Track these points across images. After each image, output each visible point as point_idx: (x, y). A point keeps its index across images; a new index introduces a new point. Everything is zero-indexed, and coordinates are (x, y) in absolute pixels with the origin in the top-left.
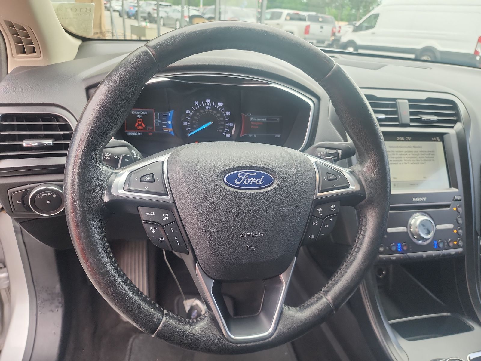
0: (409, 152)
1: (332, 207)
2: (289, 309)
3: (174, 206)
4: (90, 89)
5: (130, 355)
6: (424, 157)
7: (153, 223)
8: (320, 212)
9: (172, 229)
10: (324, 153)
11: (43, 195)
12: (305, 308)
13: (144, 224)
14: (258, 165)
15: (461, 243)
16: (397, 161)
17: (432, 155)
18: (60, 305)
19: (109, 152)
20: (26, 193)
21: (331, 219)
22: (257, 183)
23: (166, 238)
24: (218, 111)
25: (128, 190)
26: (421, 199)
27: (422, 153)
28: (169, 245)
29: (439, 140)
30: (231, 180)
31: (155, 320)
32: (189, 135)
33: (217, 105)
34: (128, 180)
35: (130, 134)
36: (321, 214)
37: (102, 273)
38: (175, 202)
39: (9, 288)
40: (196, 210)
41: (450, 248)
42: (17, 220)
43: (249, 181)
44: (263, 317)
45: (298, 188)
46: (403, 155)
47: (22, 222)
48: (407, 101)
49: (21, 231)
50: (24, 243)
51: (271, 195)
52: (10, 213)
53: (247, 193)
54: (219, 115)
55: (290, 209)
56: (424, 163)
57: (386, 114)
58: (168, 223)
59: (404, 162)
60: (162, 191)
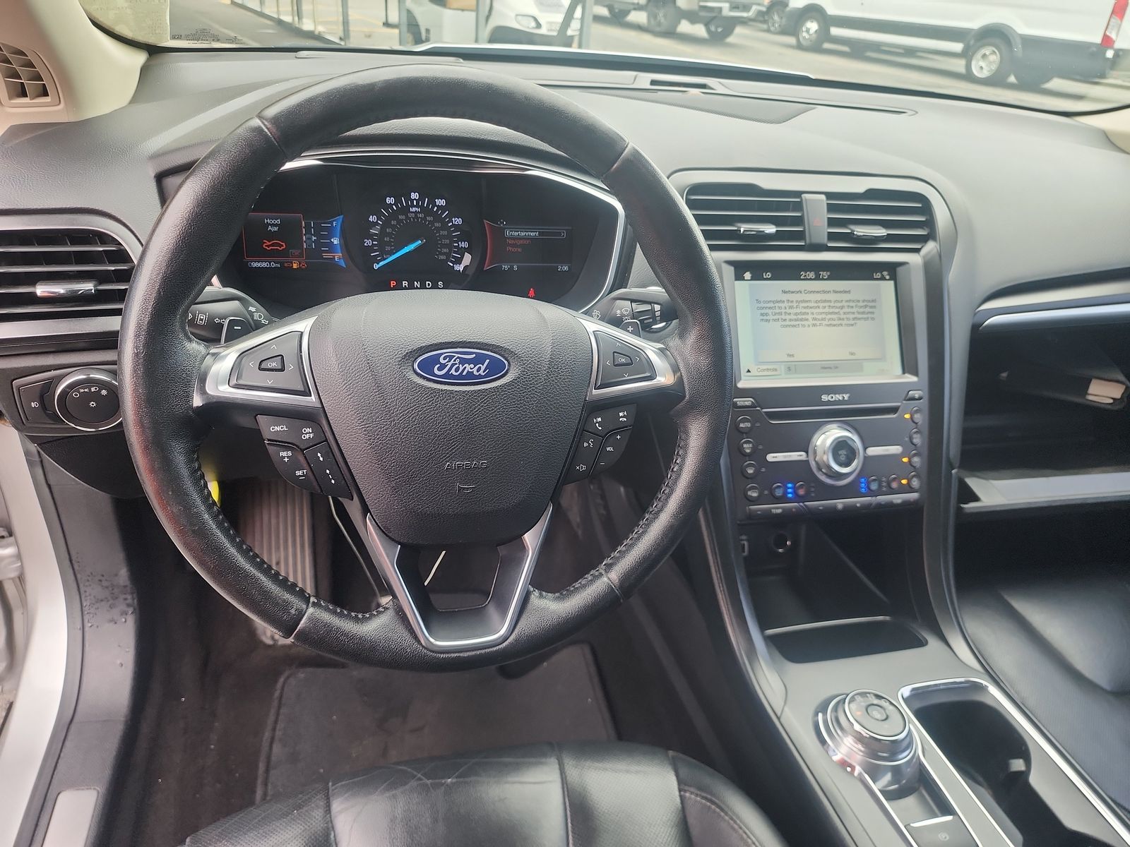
0: (825, 301)
1: (621, 414)
2: (541, 596)
3: (322, 415)
4: (165, 180)
5: (279, 707)
6: (854, 313)
7: (285, 445)
8: (597, 425)
9: (319, 455)
10: (626, 311)
11: (82, 391)
12: (570, 593)
13: (267, 446)
14: (479, 340)
15: (915, 483)
16: (796, 320)
17: (871, 307)
18: (130, 610)
19: (204, 311)
20: (50, 385)
21: (619, 437)
22: (475, 373)
23: (309, 470)
24: (437, 217)
25: (238, 386)
26: (839, 397)
27: (851, 304)
28: (315, 484)
29: (888, 277)
30: (427, 366)
31: (293, 611)
32: (376, 266)
33: (434, 205)
34: (237, 368)
35: (255, 265)
36: (600, 428)
37: (194, 531)
38: (323, 407)
39: (21, 578)
40: (362, 422)
41: (893, 492)
42: (33, 439)
43: (461, 368)
44: (492, 611)
45: (553, 381)
46: (811, 308)
47: (44, 444)
48: (823, 197)
49: (41, 462)
50: (49, 486)
51: (502, 395)
52: (20, 426)
53: (456, 391)
54: (437, 225)
55: (538, 420)
56: (852, 325)
57: (777, 225)
58: (313, 444)
59: (811, 322)
60: (300, 387)
